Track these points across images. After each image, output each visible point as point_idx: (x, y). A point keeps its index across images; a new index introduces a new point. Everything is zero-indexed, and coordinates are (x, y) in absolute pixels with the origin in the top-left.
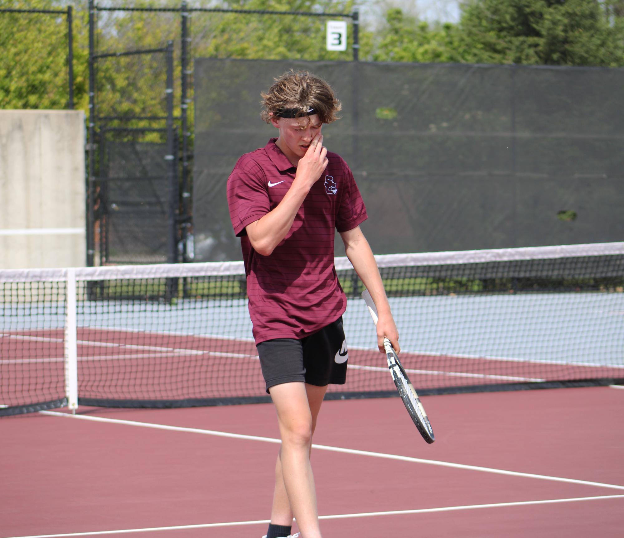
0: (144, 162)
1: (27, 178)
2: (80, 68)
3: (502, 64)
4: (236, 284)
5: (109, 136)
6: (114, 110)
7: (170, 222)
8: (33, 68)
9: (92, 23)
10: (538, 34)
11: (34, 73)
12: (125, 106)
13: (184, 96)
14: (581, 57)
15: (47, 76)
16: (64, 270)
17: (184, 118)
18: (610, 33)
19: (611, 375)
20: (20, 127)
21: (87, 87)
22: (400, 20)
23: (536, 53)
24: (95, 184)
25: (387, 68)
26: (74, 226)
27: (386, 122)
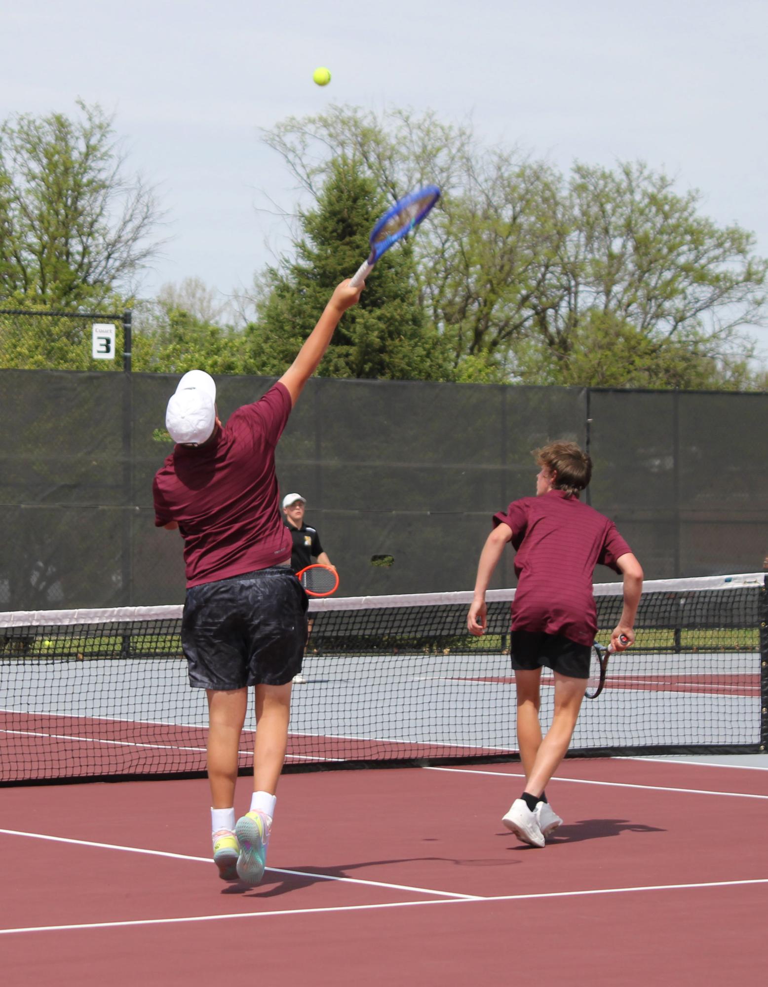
14: (402, 370)
18: (436, 343)
19: (426, 754)
23: (347, 364)
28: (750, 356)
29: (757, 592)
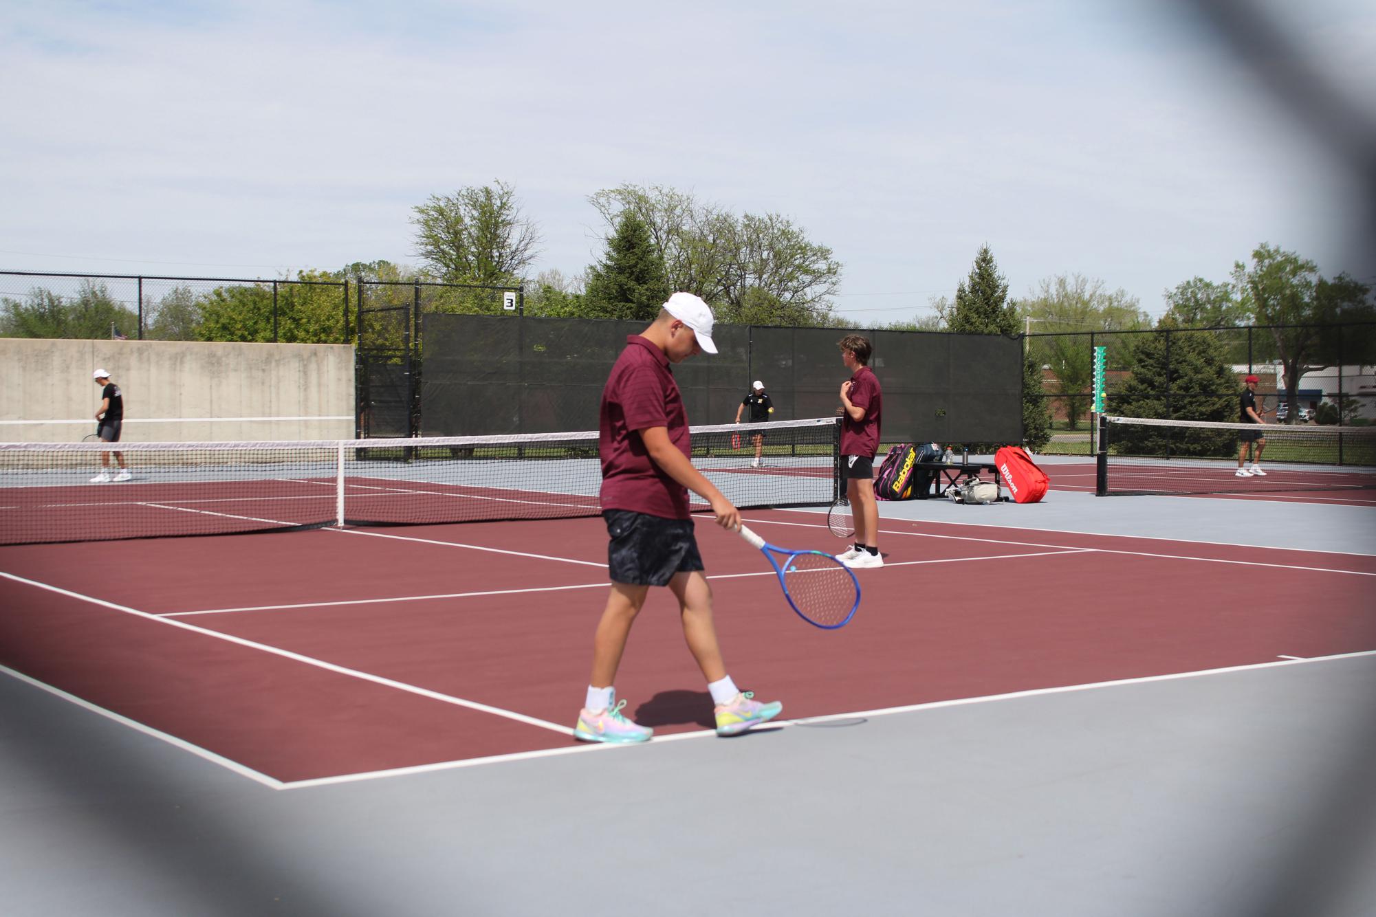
0: (392, 376)
1: (319, 385)
2: (352, 318)
4: (448, 451)
5: (371, 360)
6: (374, 343)
7: (407, 413)
8: (323, 318)
9: (360, 292)
10: (631, 301)
11: (324, 321)
12: (380, 341)
13: (416, 336)
15: (331, 323)
16: (336, 441)
17: (416, 350)
20: (315, 354)
21: (357, 330)
22: (550, 292)
24: (361, 389)
25: (540, 321)
26: (348, 415)
27: (540, 354)
28: (830, 311)
29: (832, 427)
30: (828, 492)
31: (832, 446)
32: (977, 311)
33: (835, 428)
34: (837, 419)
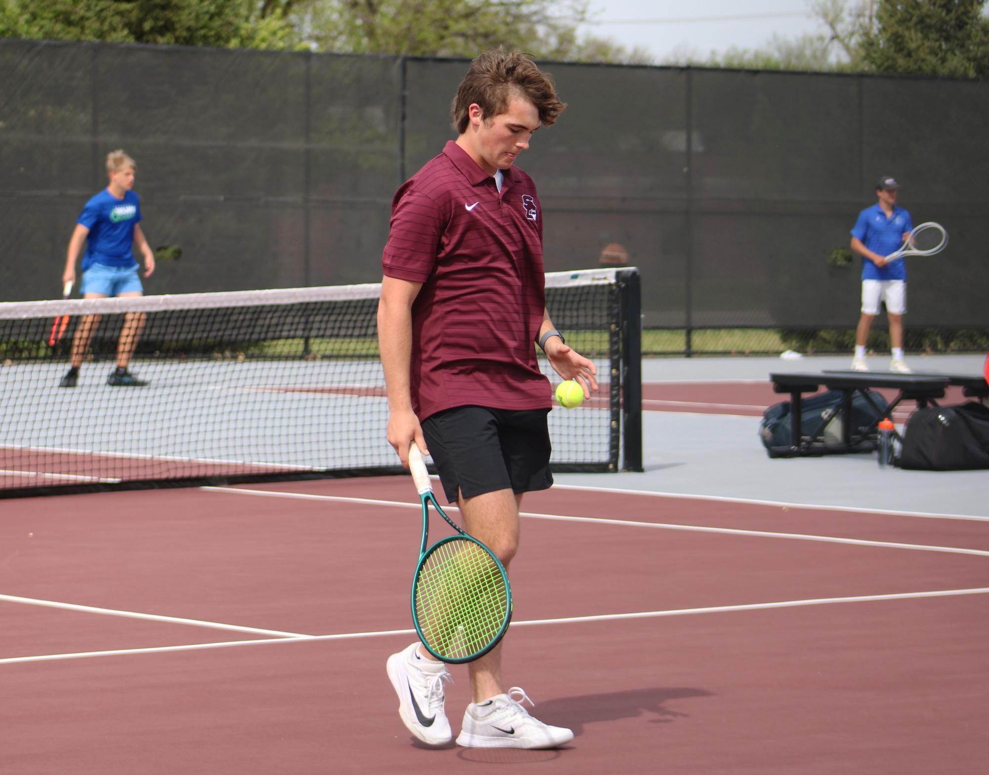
3: (79, 41)
14: (189, 29)
23: (125, 23)
28: (582, 20)
29: (606, 290)
30: (596, 440)
31: (606, 336)
32: (923, 25)
33: (611, 292)
34: (618, 274)
